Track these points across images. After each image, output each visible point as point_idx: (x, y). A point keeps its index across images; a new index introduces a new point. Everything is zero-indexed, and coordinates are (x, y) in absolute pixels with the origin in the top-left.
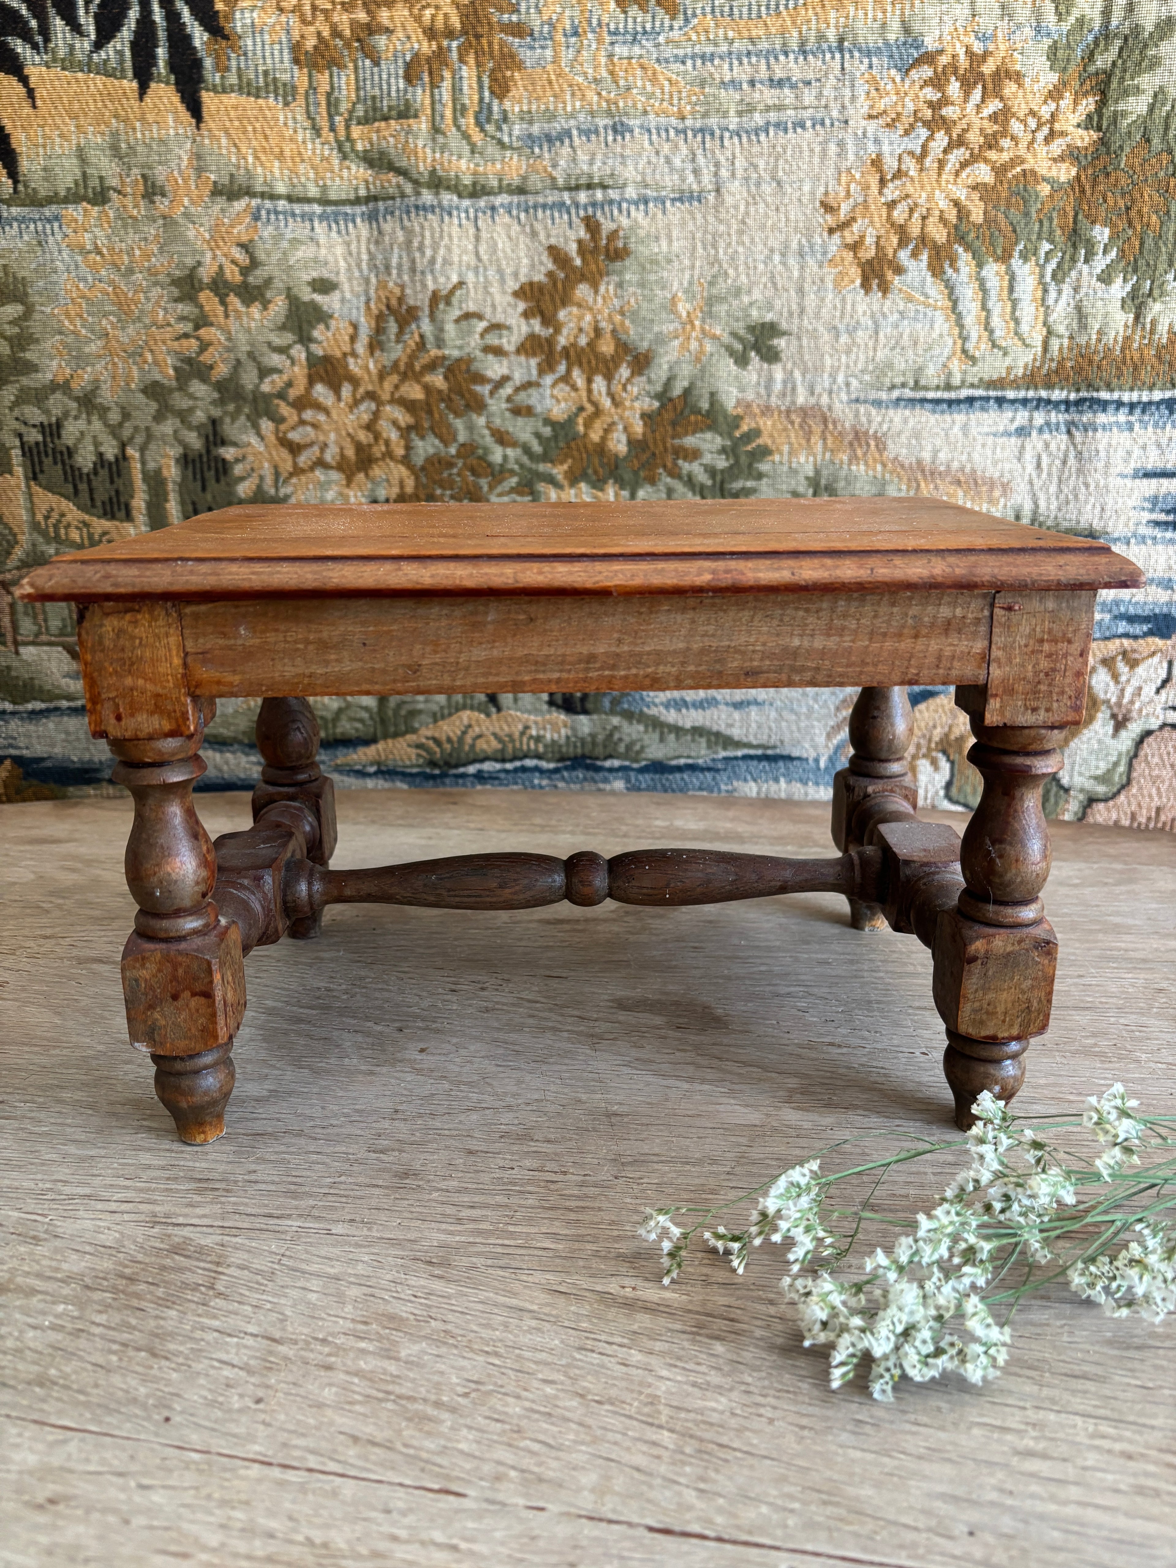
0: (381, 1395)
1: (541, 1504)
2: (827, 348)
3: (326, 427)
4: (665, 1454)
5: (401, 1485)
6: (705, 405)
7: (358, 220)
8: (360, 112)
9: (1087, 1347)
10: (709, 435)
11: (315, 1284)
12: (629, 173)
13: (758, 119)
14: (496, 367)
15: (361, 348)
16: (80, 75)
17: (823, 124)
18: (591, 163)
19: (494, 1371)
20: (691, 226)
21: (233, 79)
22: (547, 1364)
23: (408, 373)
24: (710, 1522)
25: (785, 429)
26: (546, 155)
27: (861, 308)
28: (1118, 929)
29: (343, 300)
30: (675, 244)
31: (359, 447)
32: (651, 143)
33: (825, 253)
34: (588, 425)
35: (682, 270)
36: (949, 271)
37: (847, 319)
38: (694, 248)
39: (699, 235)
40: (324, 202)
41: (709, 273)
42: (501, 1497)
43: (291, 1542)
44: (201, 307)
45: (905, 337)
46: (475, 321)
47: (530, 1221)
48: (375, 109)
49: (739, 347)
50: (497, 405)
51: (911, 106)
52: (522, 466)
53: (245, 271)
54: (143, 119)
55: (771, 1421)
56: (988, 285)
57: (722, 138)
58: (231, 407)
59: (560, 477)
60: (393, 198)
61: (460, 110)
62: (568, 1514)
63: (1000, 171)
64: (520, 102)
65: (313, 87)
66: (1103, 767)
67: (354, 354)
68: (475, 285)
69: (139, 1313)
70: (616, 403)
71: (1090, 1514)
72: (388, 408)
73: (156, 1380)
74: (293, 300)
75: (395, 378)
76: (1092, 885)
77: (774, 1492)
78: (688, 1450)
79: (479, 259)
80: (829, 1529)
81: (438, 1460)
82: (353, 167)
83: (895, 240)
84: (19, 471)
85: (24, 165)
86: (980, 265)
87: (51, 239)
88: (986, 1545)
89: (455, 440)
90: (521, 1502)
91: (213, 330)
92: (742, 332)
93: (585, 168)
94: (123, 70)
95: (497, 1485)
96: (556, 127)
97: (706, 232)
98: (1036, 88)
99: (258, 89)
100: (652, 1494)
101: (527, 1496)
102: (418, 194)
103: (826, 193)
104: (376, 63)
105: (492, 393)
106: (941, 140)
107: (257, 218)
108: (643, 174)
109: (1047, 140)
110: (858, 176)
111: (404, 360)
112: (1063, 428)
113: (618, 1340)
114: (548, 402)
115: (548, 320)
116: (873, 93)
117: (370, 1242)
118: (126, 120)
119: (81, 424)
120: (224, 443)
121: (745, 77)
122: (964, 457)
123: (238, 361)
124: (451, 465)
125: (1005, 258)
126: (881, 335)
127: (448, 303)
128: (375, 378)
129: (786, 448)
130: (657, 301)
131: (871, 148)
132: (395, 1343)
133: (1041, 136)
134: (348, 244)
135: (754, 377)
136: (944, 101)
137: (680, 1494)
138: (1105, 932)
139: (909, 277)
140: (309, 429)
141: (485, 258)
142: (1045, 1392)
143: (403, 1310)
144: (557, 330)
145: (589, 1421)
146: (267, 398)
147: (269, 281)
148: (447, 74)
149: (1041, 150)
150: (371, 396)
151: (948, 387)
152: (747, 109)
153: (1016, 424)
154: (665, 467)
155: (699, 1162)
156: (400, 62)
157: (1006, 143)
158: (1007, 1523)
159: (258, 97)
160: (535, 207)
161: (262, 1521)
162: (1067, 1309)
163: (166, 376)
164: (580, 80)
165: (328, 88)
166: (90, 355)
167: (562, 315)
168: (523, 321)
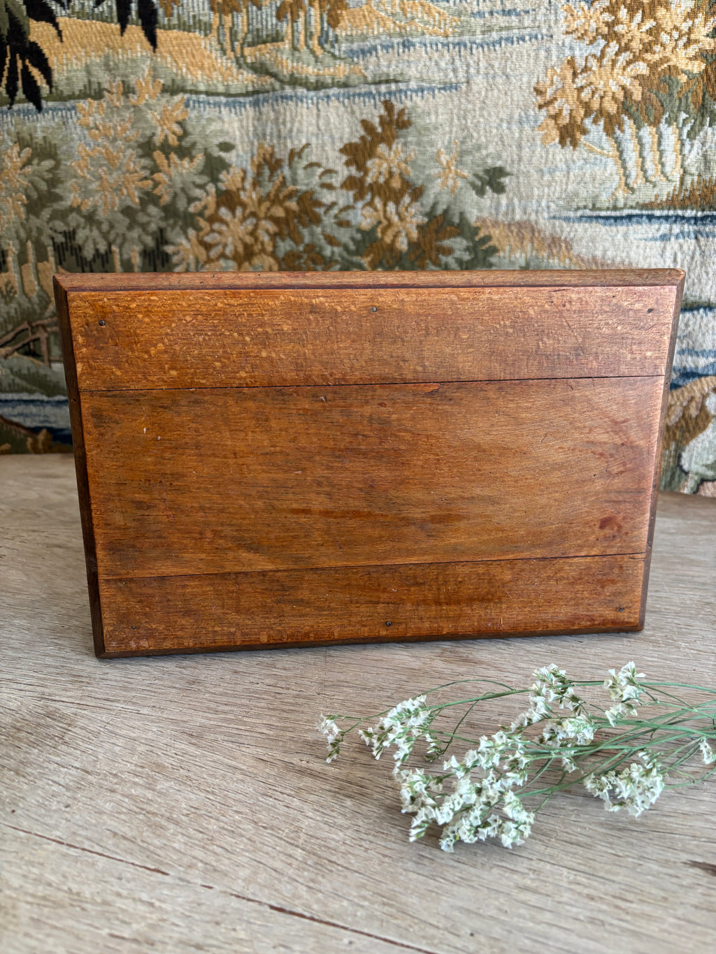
0: (138, 810)
1: (211, 885)
2: (536, 184)
3: (227, 234)
4: (295, 863)
5: (133, 864)
6: (456, 220)
7: (248, 106)
8: (249, 39)
9: (586, 825)
10: (459, 239)
11: (121, 742)
12: (412, 72)
13: (495, 36)
14: (328, 196)
15: (248, 185)
16: (87, 21)
17: (536, 38)
18: (389, 66)
19: (208, 802)
20: (450, 106)
21: (175, 21)
22: (240, 801)
23: (275, 200)
24: (310, 907)
25: (507, 236)
26: (361, 62)
27: (558, 158)
28: (692, 563)
29: (238, 156)
30: (440, 117)
31: (246, 246)
32: (427, 53)
33: (536, 121)
34: (384, 232)
35: (444, 134)
36: (618, 132)
37: (549, 164)
38: (452, 119)
39: (455, 111)
40: (227, 95)
41: (461, 135)
42: (188, 878)
43: (59, 889)
44: (154, 161)
45: (587, 175)
46: (316, 168)
47: (258, 716)
48: (258, 36)
49: (479, 183)
50: (328, 220)
51: (594, 25)
52: (343, 258)
53: (180, 138)
54: (122, 47)
55: (366, 850)
56: (644, 141)
57: (471, 49)
58: (171, 221)
59: (366, 265)
60: (268, 92)
61: (309, 35)
62: (225, 892)
63: (653, 67)
64: (346, 29)
65: (221, 25)
66: (711, 459)
67: (244, 189)
68: (317, 144)
69: (17, 749)
70: (401, 219)
71: (555, 931)
72: (263, 222)
73: (14, 788)
74: (208, 156)
75: (267, 204)
76: (682, 534)
77: (355, 894)
78: (309, 862)
79: (319, 129)
80: (382, 921)
81: (159, 852)
82: (245, 73)
83: (582, 112)
84: (52, 259)
85: (56, 76)
86: (639, 128)
87: (70, 121)
88: (479, 943)
89: (302, 241)
90: (200, 882)
91: (161, 174)
92: (481, 174)
93: (385, 70)
94: (112, 18)
95: (189, 871)
96: (368, 44)
97: (460, 109)
98: (679, 11)
99: (190, 26)
100: (278, 886)
101: (204, 879)
102: (283, 89)
103: (538, 83)
104: (260, 8)
105: (326, 213)
106: (614, 46)
107: (187, 105)
108: (421, 73)
109: (686, 46)
110: (558, 71)
111: (273, 192)
112: (692, 235)
113: (288, 792)
114: (360, 218)
115: (361, 167)
116: (570, 18)
117: (160, 720)
118: (113, 48)
119: (87, 231)
120: (167, 243)
121: (487, 9)
122: (624, 255)
123: (176, 195)
124: (300, 257)
125: (656, 123)
126: (571, 174)
127: (300, 157)
128: (256, 204)
129: (507, 248)
130: (428, 154)
131: (568, 52)
132: (155, 781)
133: (681, 43)
134: (241, 121)
135: (488, 202)
136: (617, 22)
137: (296, 888)
138: (683, 564)
139: (591, 136)
140: (216, 235)
141: (323, 128)
142: (549, 850)
143: (167, 761)
144: (366, 173)
145: (255, 838)
146: (192, 216)
147: (194, 144)
148: (302, 14)
149: (681, 52)
150: (253, 214)
151: (615, 208)
152: (488, 30)
153: (661, 232)
154: (431, 259)
155: (373, 689)
156: (274, 8)
157: (657, 48)
158: (497, 931)
159: (189, 31)
160: (354, 96)
161: (47, 875)
162: (580, 800)
163: (135, 203)
164: (383, 14)
165: (230, 25)
166: (91, 191)
167: (369, 163)
168: (345, 167)
